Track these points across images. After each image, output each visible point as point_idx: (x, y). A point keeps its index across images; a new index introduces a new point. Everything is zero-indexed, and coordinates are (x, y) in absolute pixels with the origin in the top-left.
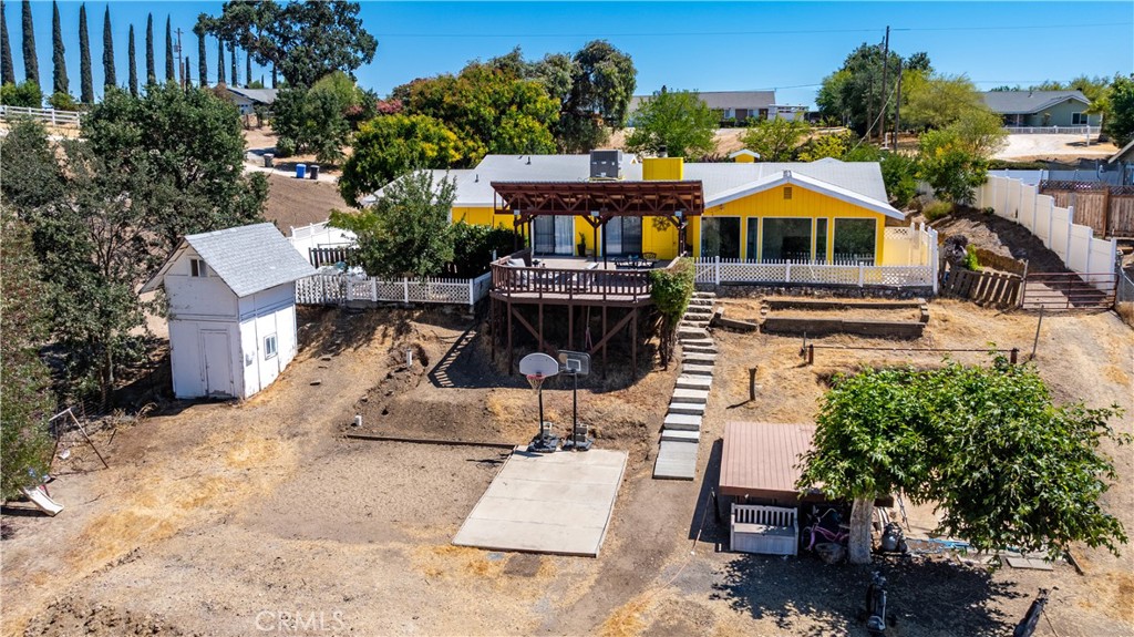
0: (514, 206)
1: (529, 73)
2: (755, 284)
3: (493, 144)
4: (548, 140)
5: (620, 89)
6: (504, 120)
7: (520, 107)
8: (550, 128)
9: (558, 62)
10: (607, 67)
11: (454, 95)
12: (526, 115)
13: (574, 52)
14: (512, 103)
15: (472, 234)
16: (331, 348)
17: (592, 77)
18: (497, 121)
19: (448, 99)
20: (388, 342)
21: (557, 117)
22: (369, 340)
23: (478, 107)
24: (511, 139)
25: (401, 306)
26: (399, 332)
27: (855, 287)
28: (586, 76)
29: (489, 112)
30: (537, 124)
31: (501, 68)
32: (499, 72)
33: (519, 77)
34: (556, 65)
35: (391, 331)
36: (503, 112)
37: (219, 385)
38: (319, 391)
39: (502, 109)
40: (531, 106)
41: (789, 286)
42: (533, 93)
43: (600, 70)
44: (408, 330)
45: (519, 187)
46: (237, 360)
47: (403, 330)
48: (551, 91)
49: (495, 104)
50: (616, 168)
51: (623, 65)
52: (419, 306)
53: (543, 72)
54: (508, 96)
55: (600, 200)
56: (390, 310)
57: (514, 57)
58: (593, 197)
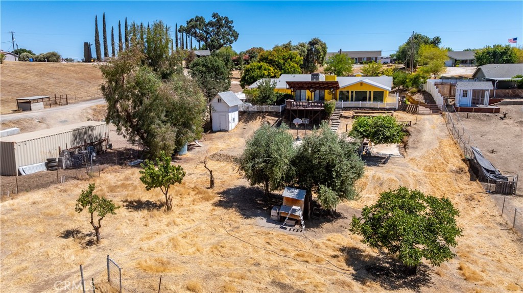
0: (291, 88)
1: (294, 49)
2: (352, 108)
3: (283, 71)
4: (299, 70)
5: (322, 53)
6: (286, 64)
7: (291, 60)
8: (300, 66)
9: (303, 45)
10: (318, 47)
11: (271, 56)
12: (293, 62)
13: (308, 42)
14: (288, 58)
15: (280, 95)
16: (247, 121)
17: (313, 50)
18: (284, 64)
19: (270, 58)
20: (260, 120)
21: (302, 63)
22: (256, 120)
23: (278, 60)
24: (288, 69)
25: (263, 112)
26: (263, 118)
27: (377, 108)
28: (312, 49)
29: (282, 61)
30: (296, 65)
31: (285, 48)
32: (285, 49)
33: (290, 50)
34: (302, 46)
35: (261, 118)
36: (286, 61)
37: (223, 128)
38: (246, 130)
39: (285, 60)
40: (294, 59)
41: (360, 108)
42: (295, 55)
43: (316, 47)
44: (265, 117)
45: (293, 83)
46: (228, 122)
47: (264, 117)
48: (300, 55)
49: (283, 59)
50: (318, 78)
51: (323, 46)
52: (267, 112)
53: (298, 49)
54: (287, 56)
55: (314, 86)
56: (260, 113)
57: (289, 44)
58: (312, 85)
